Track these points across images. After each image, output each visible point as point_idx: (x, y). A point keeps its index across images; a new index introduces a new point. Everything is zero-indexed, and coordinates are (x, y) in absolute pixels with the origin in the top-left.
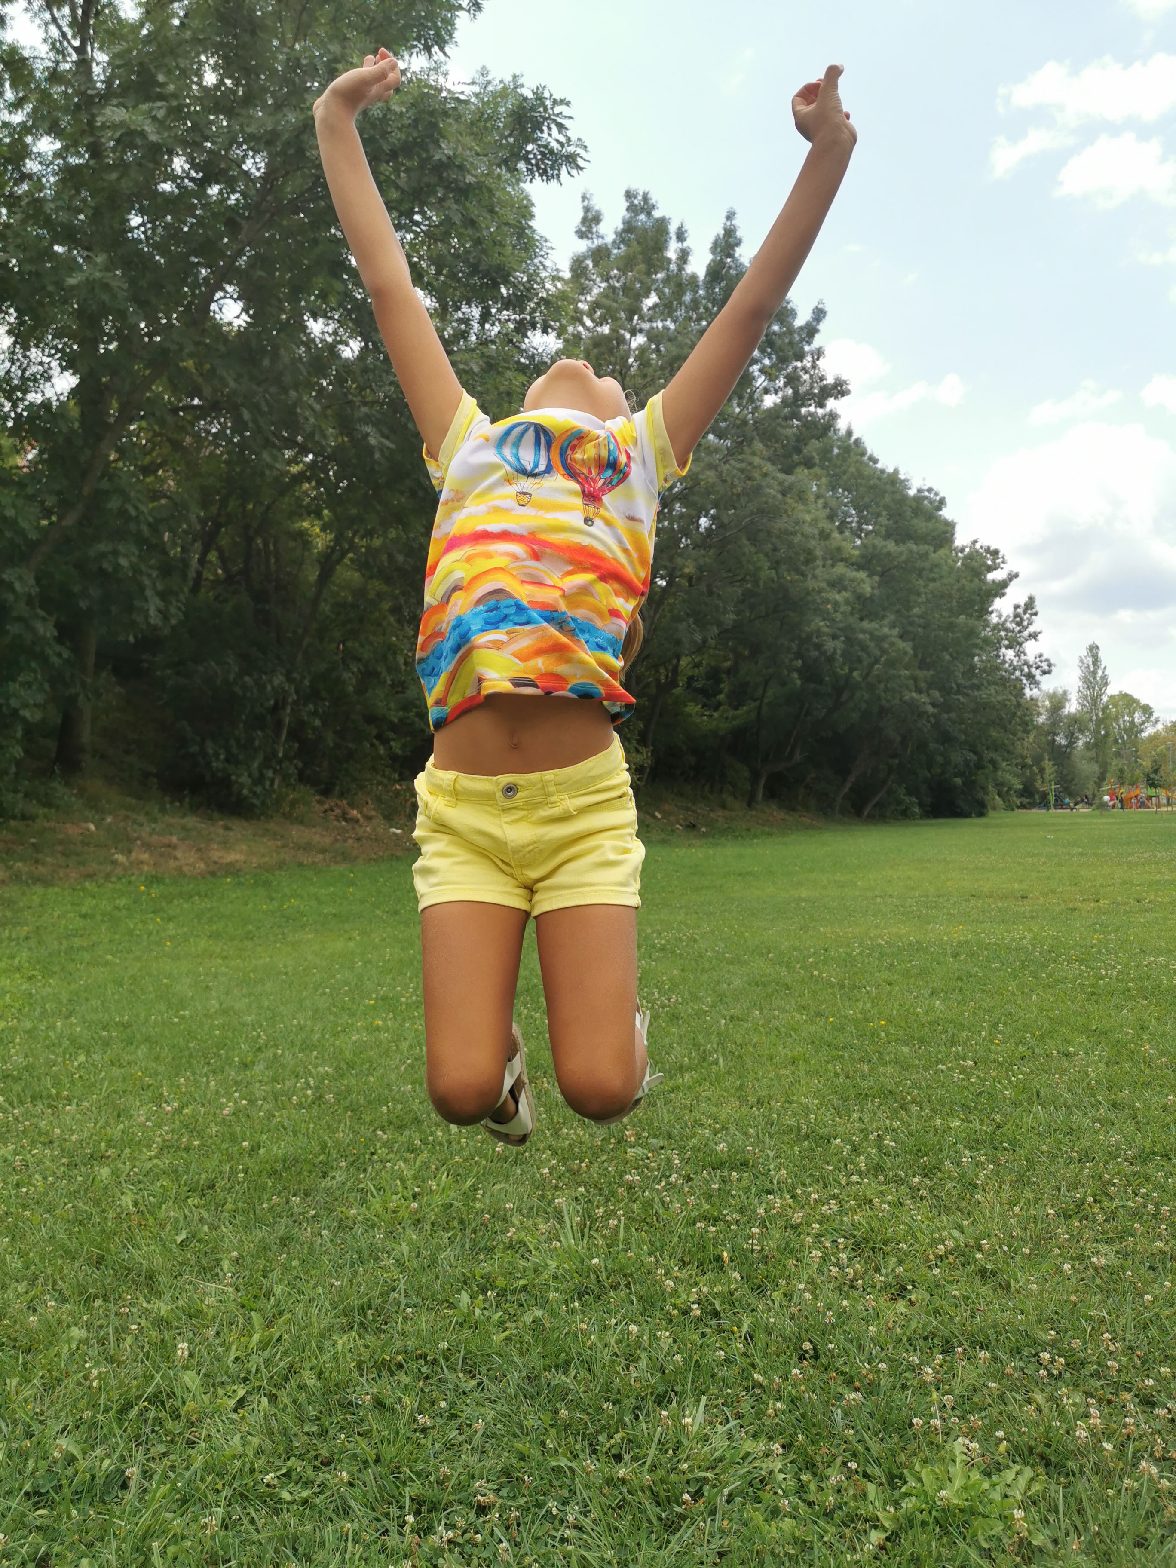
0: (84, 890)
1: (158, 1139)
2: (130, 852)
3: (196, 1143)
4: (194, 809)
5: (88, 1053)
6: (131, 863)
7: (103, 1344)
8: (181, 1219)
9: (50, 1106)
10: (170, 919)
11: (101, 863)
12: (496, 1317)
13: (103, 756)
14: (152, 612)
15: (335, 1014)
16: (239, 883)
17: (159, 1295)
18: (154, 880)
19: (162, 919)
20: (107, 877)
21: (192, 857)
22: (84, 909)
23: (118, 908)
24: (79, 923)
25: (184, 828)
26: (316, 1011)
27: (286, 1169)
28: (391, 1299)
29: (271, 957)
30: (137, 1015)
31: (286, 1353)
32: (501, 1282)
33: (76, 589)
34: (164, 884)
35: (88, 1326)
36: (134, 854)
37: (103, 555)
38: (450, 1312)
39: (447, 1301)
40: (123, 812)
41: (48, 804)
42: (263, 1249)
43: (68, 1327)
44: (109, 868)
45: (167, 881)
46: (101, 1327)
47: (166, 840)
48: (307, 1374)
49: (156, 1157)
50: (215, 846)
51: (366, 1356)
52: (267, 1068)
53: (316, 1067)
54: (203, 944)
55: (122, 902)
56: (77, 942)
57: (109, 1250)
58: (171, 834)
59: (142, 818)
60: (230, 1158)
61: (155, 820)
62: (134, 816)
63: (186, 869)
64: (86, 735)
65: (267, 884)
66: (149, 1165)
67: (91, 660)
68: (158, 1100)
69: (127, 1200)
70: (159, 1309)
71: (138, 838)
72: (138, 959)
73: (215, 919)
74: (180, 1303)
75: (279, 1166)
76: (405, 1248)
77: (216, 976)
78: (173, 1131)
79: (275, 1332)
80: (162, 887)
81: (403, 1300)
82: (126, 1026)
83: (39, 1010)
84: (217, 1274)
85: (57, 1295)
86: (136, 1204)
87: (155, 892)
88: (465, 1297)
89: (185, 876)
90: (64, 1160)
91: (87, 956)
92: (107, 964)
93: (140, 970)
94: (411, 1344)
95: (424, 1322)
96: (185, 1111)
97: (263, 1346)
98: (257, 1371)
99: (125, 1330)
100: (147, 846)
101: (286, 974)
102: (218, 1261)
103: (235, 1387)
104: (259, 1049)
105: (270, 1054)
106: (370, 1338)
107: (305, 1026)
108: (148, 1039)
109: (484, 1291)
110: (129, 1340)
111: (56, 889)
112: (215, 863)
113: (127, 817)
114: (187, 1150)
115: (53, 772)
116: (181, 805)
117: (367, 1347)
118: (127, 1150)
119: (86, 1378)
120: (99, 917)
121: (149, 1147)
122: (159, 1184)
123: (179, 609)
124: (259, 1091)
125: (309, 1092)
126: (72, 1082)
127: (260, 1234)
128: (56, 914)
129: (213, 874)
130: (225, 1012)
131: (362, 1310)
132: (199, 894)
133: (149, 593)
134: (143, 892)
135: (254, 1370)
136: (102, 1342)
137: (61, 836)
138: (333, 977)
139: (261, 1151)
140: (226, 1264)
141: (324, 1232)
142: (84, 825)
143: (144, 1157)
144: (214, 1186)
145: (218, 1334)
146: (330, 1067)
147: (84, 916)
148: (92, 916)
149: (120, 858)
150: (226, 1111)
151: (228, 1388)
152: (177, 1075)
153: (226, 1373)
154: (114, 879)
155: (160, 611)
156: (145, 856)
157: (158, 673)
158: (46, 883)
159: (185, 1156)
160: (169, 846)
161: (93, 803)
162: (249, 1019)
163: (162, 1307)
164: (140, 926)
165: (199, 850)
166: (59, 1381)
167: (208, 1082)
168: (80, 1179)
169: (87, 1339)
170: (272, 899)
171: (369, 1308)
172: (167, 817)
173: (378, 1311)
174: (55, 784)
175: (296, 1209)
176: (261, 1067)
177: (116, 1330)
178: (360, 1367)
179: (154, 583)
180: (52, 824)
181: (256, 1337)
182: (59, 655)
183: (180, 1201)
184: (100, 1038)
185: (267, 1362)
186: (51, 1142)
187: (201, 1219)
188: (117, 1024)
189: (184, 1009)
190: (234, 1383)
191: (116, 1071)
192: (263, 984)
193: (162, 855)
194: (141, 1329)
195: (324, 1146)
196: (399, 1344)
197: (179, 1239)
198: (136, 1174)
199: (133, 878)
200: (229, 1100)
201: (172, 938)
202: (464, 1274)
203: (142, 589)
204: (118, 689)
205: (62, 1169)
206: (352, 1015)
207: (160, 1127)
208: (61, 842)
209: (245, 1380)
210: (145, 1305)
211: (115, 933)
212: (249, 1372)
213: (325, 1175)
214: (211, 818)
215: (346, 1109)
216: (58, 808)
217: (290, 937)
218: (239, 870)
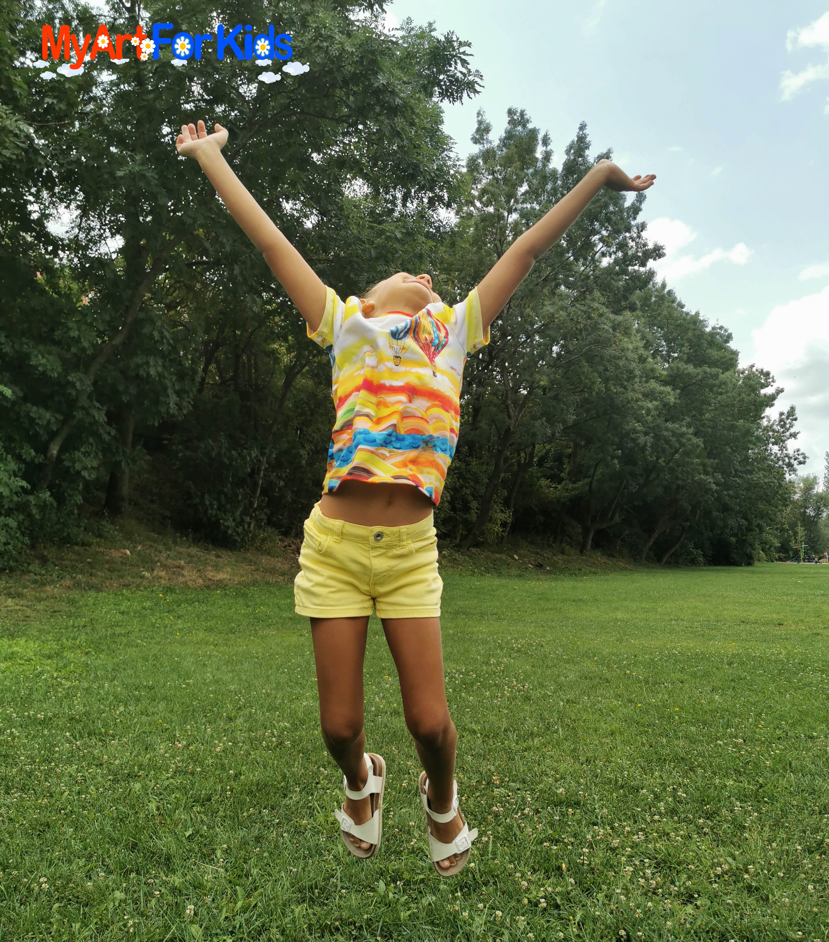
0: (122, 595)
1: (173, 766)
2: (153, 570)
3: (199, 769)
4: (196, 542)
5: (126, 706)
6: (154, 578)
7: (136, 904)
8: (189, 820)
9: (101, 740)
10: (179, 617)
11: (133, 577)
12: (403, 899)
13: (136, 504)
14: (172, 405)
15: (291, 687)
16: (226, 594)
17: (174, 871)
18: (169, 590)
19: (175, 617)
20: (138, 586)
21: (194, 575)
22: (122, 608)
23: (144, 608)
24: (119, 617)
25: (189, 555)
26: (278, 684)
27: (259, 790)
28: (331, 883)
29: (247, 646)
30: (158, 682)
31: (259, 916)
32: (406, 876)
33: (121, 388)
34: (175, 593)
35: (126, 891)
36: (155, 572)
37: (139, 366)
38: (372, 894)
39: (369, 886)
40: (148, 543)
41: (100, 536)
42: (244, 843)
43: (113, 890)
44: (139, 581)
45: (178, 591)
46: (135, 892)
47: (176, 563)
48: (274, 930)
49: (172, 778)
50: (210, 568)
51: (314, 921)
52: (245, 722)
53: (278, 723)
54: (201, 635)
55: (148, 604)
56: (118, 630)
57: (140, 840)
58: (180, 559)
59: (161, 548)
60: (221, 781)
61: (170, 549)
62: (156, 545)
63: (190, 583)
64: (126, 489)
65: (244, 595)
66: (167, 783)
67: (130, 438)
68: (173, 739)
69: (153, 806)
70: (174, 881)
71: (159, 561)
72: (159, 643)
73: (209, 618)
74: (188, 878)
75: (254, 788)
76: (341, 849)
77: (210, 657)
78: (183, 761)
79: (253, 901)
80: (174, 595)
81: (339, 884)
82: (151, 688)
83: (93, 675)
84: (213, 859)
85: (105, 868)
86: (158, 809)
87: (169, 598)
88: (381, 884)
89: (189, 588)
90: (110, 777)
91: (124, 640)
92: (137, 646)
93: (160, 650)
94: (345, 914)
95: (354, 900)
96: (191, 748)
97: (244, 910)
98: (240, 927)
99: (151, 894)
100: (164, 567)
101: (257, 658)
102: (214, 851)
103: (225, 938)
104: (240, 708)
105: (247, 711)
106: (317, 909)
107: (271, 694)
108: (165, 698)
109: (394, 881)
110: (154, 901)
111: (104, 594)
112: (210, 580)
113: (151, 546)
114: (193, 774)
115: (103, 514)
116: (187, 539)
117: (315, 915)
118: (152, 772)
119: (125, 926)
120: (132, 614)
121: (167, 771)
122: (173, 796)
123: (189, 402)
124: (240, 736)
125: (274, 739)
126: (116, 724)
127: (242, 833)
128: (104, 611)
129: (208, 587)
130: (217, 682)
131: (311, 889)
132: (198, 601)
133: (170, 391)
134: (161, 598)
135: (238, 926)
136: (136, 902)
137: (108, 558)
138: (289, 661)
139: (242, 777)
140: (219, 853)
141: (284, 835)
142: (123, 551)
143: (163, 778)
144: (210, 800)
145: (213, 900)
146: (288, 722)
147: (123, 613)
148: (128, 613)
149: (147, 574)
150: (218, 749)
151: (220, 938)
152: (185, 723)
153: (219, 927)
154: (142, 588)
155: (177, 405)
156: (163, 574)
157: (174, 447)
158: (98, 590)
159: (191, 778)
160: (179, 567)
161: (129, 536)
162: (232, 687)
163: (176, 880)
164: (159, 621)
165: (199, 571)
166: (107, 926)
167: (206, 729)
168: (120, 790)
169: (126, 899)
170: (248, 606)
171: (316, 888)
172: (177, 548)
173: (322, 890)
174: (104, 523)
175: (266, 818)
176: (241, 720)
177: (145, 894)
178: (310, 927)
179: (174, 384)
180: (101, 549)
181: (239, 904)
182: (109, 433)
183: (188, 808)
184: (134, 695)
185: (247, 921)
186: (101, 765)
187: (202, 821)
188: (145, 686)
189: (189, 678)
190: (224, 934)
191: (144, 718)
192: (242, 664)
193: (174, 573)
194: (162, 895)
195: (284, 777)
196: (337, 914)
197: (187, 834)
198: (158, 788)
199: (155, 588)
200: (220, 742)
201: (180, 630)
202: (381, 869)
203: (165, 389)
204: (148, 457)
205: (109, 783)
206: (303, 688)
207: (174, 758)
208: (107, 562)
209: (232, 933)
210: (164, 878)
211: (143, 625)
212: (234, 928)
213: (285, 796)
214: (207, 549)
215: (299, 751)
216: (106, 539)
217: (260, 633)
218: (226, 585)
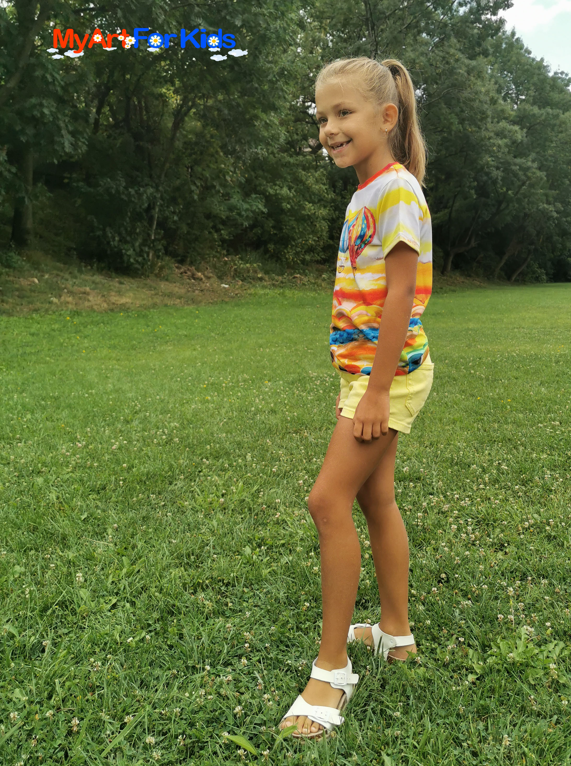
0: (32, 318)
1: (73, 462)
2: (60, 296)
3: (95, 464)
4: (100, 271)
5: (33, 413)
6: (61, 303)
7: (35, 575)
8: (85, 506)
9: (9, 444)
10: (85, 337)
11: (42, 303)
12: (265, 560)
13: (41, 237)
14: (67, 144)
15: (182, 393)
16: (128, 316)
17: (69, 548)
18: (76, 313)
19: (81, 337)
20: (47, 311)
21: (99, 300)
22: (32, 330)
23: (54, 330)
24: (29, 338)
25: (93, 282)
26: (171, 391)
27: (148, 479)
28: (205, 551)
29: (146, 360)
30: (63, 393)
31: (142, 579)
32: (269, 542)
33: (18, 128)
34: (82, 316)
35: (26, 565)
36: (63, 298)
37: (34, 106)
38: (240, 557)
39: (238, 552)
40: (55, 272)
41: (9, 266)
42: (133, 523)
43: (14, 565)
44: (47, 306)
45: (84, 314)
46: (33, 566)
47: (82, 289)
48: (154, 590)
49: (71, 472)
50: (113, 293)
51: (188, 580)
52: (140, 423)
53: (169, 423)
54: (105, 352)
55: (56, 326)
56: (28, 350)
57: (40, 524)
58: (86, 286)
59: (67, 276)
60: (115, 473)
61: (76, 277)
62: (62, 274)
63: (95, 307)
64: (29, 224)
65: (145, 316)
66: (67, 476)
67: (30, 176)
68: (74, 440)
69: (53, 496)
70: (68, 556)
71: (65, 288)
72: (66, 360)
73: (113, 337)
74: (81, 552)
75: (144, 478)
76: (215, 523)
77: (112, 370)
78: (82, 458)
79: (136, 567)
80: (80, 318)
81: (212, 551)
82: (56, 399)
83: (4, 389)
84: (104, 537)
85: (8, 548)
86: (58, 498)
87: (76, 321)
88: (248, 550)
89: (95, 311)
90: (16, 474)
91: (34, 358)
92: (46, 363)
93: (66, 366)
94: (215, 574)
95: (223, 562)
96: (90, 447)
97: (128, 575)
98: (124, 588)
99: (47, 567)
100: (71, 293)
101: (154, 370)
102: (105, 529)
103: (111, 598)
104: (136, 412)
105: (141, 415)
106: (191, 571)
107: (164, 400)
108: (69, 406)
109: (259, 546)
110: (50, 573)
111: (15, 318)
112: (114, 304)
113: (58, 275)
114: (91, 467)
115: (10, 246)
116: (92, 268)
117: (189, 575)
118: (54, 468)
119: (23, 592)
120: (42, 335)
121: (67, 466)
122: (73, 487)
123: (84, 143)
124: (134, 436)
125: (164, 437)
126: (23, 430)
127: (131, 514)
128: (15, 333)
129: (112, 310)
130: (117, 391)
131: (188, 556)
132: (103, 323)
133: (64, 132)
134: (69, 321)
135: (122, 589)
136: (33, 574)
137: (17, 286)
138: (182, 372)
139: (134, 470)
140: (110, 531)
141: (168, 514)
142: (31, 279)
143: (64, 472)
144: (105, 488)
145: (103, 569)
146: (178, 423)
147: (33, 335)
148: (38, 335)
149: (55, 300)
150: (114, 447)
151: (106, 598)
152: (86, 427)
153: (106, 590)
154: (50, 312)
155: (72, 144)
156: (70, 299)
157: (75, 184)
158: (10, 314)
159: (89, 471)
160: (84, 293)
161: (36, 266)
162: (130, 395)
163: (71, 555)
164: (67, 340)
165: (103, 296)
166: (7, 595)
167: (104, 431)
168: (25, 484)
169: (25, 572)
170: (148, 326)
171: (193, 555)
172: (83, 276)
173: (198, 557)
174: (12, 254)
175: (153, 502)
176: (137, 422)
177: (42, 567)
178: (185, 586)
179: (67, 126)
180: (11, 278)
181: (125, 571)
182: (9, 171)
183: (84, 497)
184: (40, 405)
185: (130, 584)
186: (9, 463)
187: (97, 507)
188: (51, 397)
189: (92, 389)
190: (110, 595)
191: (49, 424)
192: (140, 376)
193: (80, 298)
194: (57, 566)
195: (171, 466)
196: (208, 574)
197: (83, 517)
198: (58, 482)
199: (62, 312)
200: (116, 441)
201: (86, 348)
202: (249, 537)
203: (59, 129)
204: (49, 194)
205: (15, 479)
206: (192, 393)
207: (75, 455)
208: (17, 290)
209: (117, 594)
210: (61, 553)
211: (51, 345)
212: (119, 590)
213: (171, 484)
214: (110, 277)
215: (186, 447)
216: (14, 268)
217: (158, 348)
218: (128, 308)
